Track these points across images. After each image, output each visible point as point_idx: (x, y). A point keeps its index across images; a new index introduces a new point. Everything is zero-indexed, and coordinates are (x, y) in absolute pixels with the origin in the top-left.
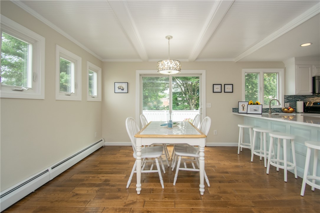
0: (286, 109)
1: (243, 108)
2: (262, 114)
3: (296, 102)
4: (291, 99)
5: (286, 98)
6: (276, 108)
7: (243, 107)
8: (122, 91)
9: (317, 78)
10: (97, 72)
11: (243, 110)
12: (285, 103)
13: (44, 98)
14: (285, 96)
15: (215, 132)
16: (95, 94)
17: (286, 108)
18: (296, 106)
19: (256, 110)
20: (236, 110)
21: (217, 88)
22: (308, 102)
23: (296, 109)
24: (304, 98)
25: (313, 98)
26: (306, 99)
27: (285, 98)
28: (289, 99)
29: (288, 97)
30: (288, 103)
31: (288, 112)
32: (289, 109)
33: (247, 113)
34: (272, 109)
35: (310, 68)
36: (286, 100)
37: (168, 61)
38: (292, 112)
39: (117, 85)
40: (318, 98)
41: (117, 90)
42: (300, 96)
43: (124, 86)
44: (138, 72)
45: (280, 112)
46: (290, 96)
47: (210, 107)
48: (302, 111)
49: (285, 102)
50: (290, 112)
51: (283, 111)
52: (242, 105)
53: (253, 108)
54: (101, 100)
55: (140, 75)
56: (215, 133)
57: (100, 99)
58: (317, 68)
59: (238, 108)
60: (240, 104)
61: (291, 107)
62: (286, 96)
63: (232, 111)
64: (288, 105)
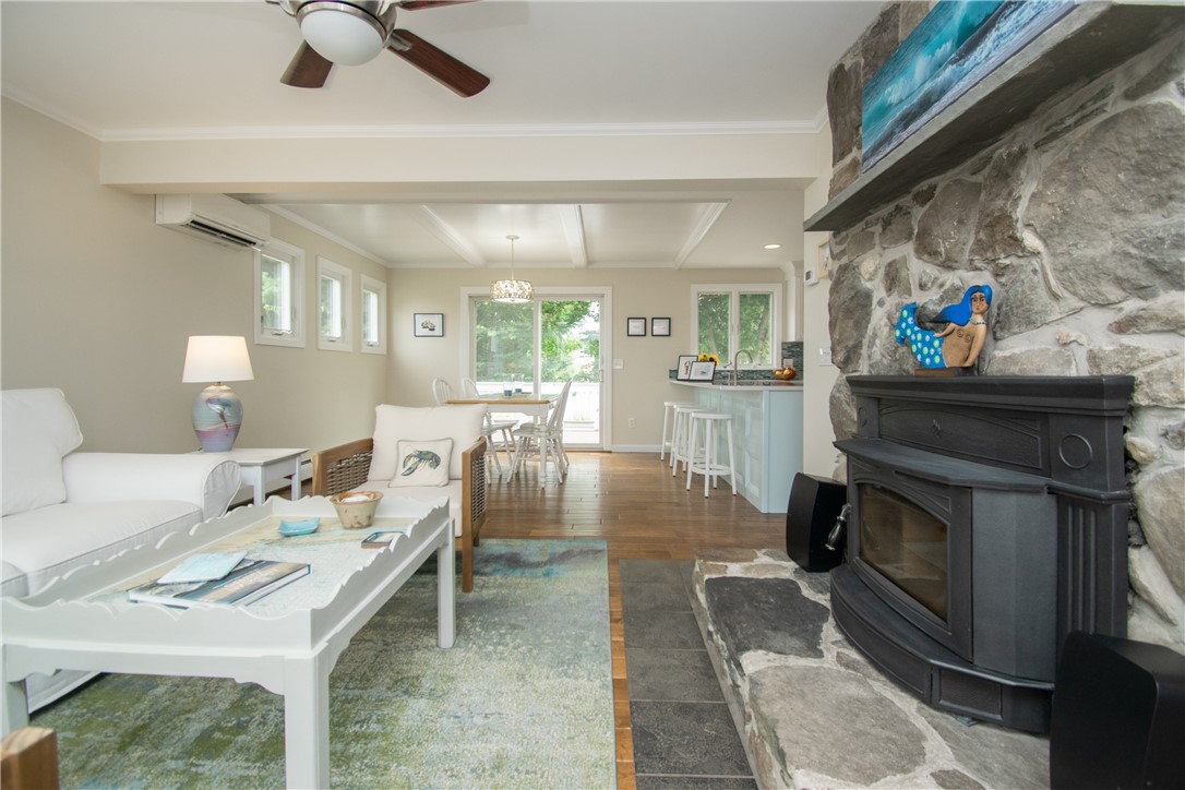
1: (687, 370)
2: (713, 380)
4: (799, 349)
5: (786, 347)
7: (687, 367)
8: (431, 333)
10: (377, 291)
11: (686, 373)
12: (784, 360)
13: (303, 346)
15: (631, 421)
16: (373, 337)
19: (704, 373)
21: (636, 327)
27: (783, 349)
28: (793, 349)
29: (791, 345)
30: (790, 358)
32: (783, 373)
33: (689, 380)
36: (785, 352)
37: (507, 282)
38: (789, 378)
39: (420, 319)
41: (421, 331)
43: (436, 321)
44: (466, 291)
46: (796, 343)
49: (784, 358)
52: (686, 363)
53: (700, 369)
54: (385, 353)
55: (470, 297)
56: (632, 425)
57: (383, 351)
59: (678, 371)
60: (684, 361)
62: (784, 343)
63: (667, 376)
64: (789, 362)
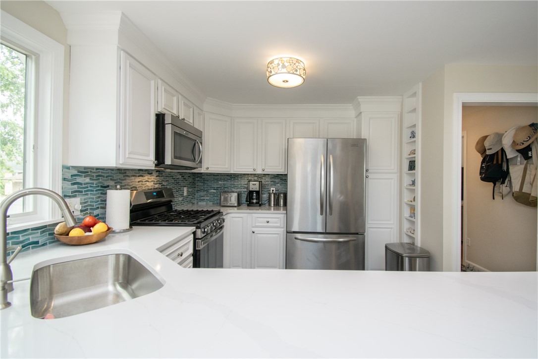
3: (106, 194)
4: (87, 180)
5: (68, 176)
9: (168, 120)
12: (67, 199)
14: (66, 168)
17: (78, 223)
18: (104, 208)
24: (121, 176)
25: (141, 179)
26: (128, 181)
27: (64, 179)
28: (79, 180)
29: (76, 172)
30: (75, 196)
31: (86, 241)
42: (112, 170)
46: (85, 168)
48: (127, 225)
49: (66, 195)
50: (94, 240)
58: (165, 90)
62: (68, 168)
64: (76, 204)
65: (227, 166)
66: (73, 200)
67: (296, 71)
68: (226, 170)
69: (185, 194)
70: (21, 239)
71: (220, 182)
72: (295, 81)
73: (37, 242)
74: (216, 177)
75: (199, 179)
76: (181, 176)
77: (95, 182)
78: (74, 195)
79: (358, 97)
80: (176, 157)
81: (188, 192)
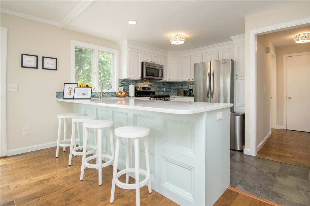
0: (120, 93)
1: (70, 92)
2: (90, 99)
3: (129, 87)
4: (125, 83)
5: (120, 81)
6: (111, 93)
7: (70, 90)
9: (144, 64)
11: (70, 94)
12: (120, 87)
15: (26, 130)
19: (84, 94)
20: (60, 95)
21: (30, 61)
22: (139, 87)
23: (129, 93)
24: (135, 82)
25: (143, 83)
26: (138, 84)
27: (119, 82)
28: (123, 82)
31: (121, 96)
32: (122, 94)
33: (73, 99)
34: (104, 93)
35: (140, 53)
36: (120, 84)
38: (125, 96)
40: (146, 83)
45: (115, 97)
47: (16, 90)
48: (134, 96)
51: (117, 95)
52: (69, 88)
53: (81, 92)
56: (26, 132)
58: (145, 54)
59: (64, 93)
60: (67, 87)
61: (124, 91)
62: (120, 79)
63: (55, 96)
64: (122, 89)
65: (178, 79)
66: (121, 87)
67: (177, 39)
68: (178, 80)
69: (165, 90)
70: (110, 94)
71: (180, 86)
72: (181, 42)
73: (113, 96)
74: (178, 84)
75: (172, 85)
76: (162, 84)
77: (127, 83)
78: (121, 86)
79: (230, 37)
80: (147, 75)
81: (166, 90)
